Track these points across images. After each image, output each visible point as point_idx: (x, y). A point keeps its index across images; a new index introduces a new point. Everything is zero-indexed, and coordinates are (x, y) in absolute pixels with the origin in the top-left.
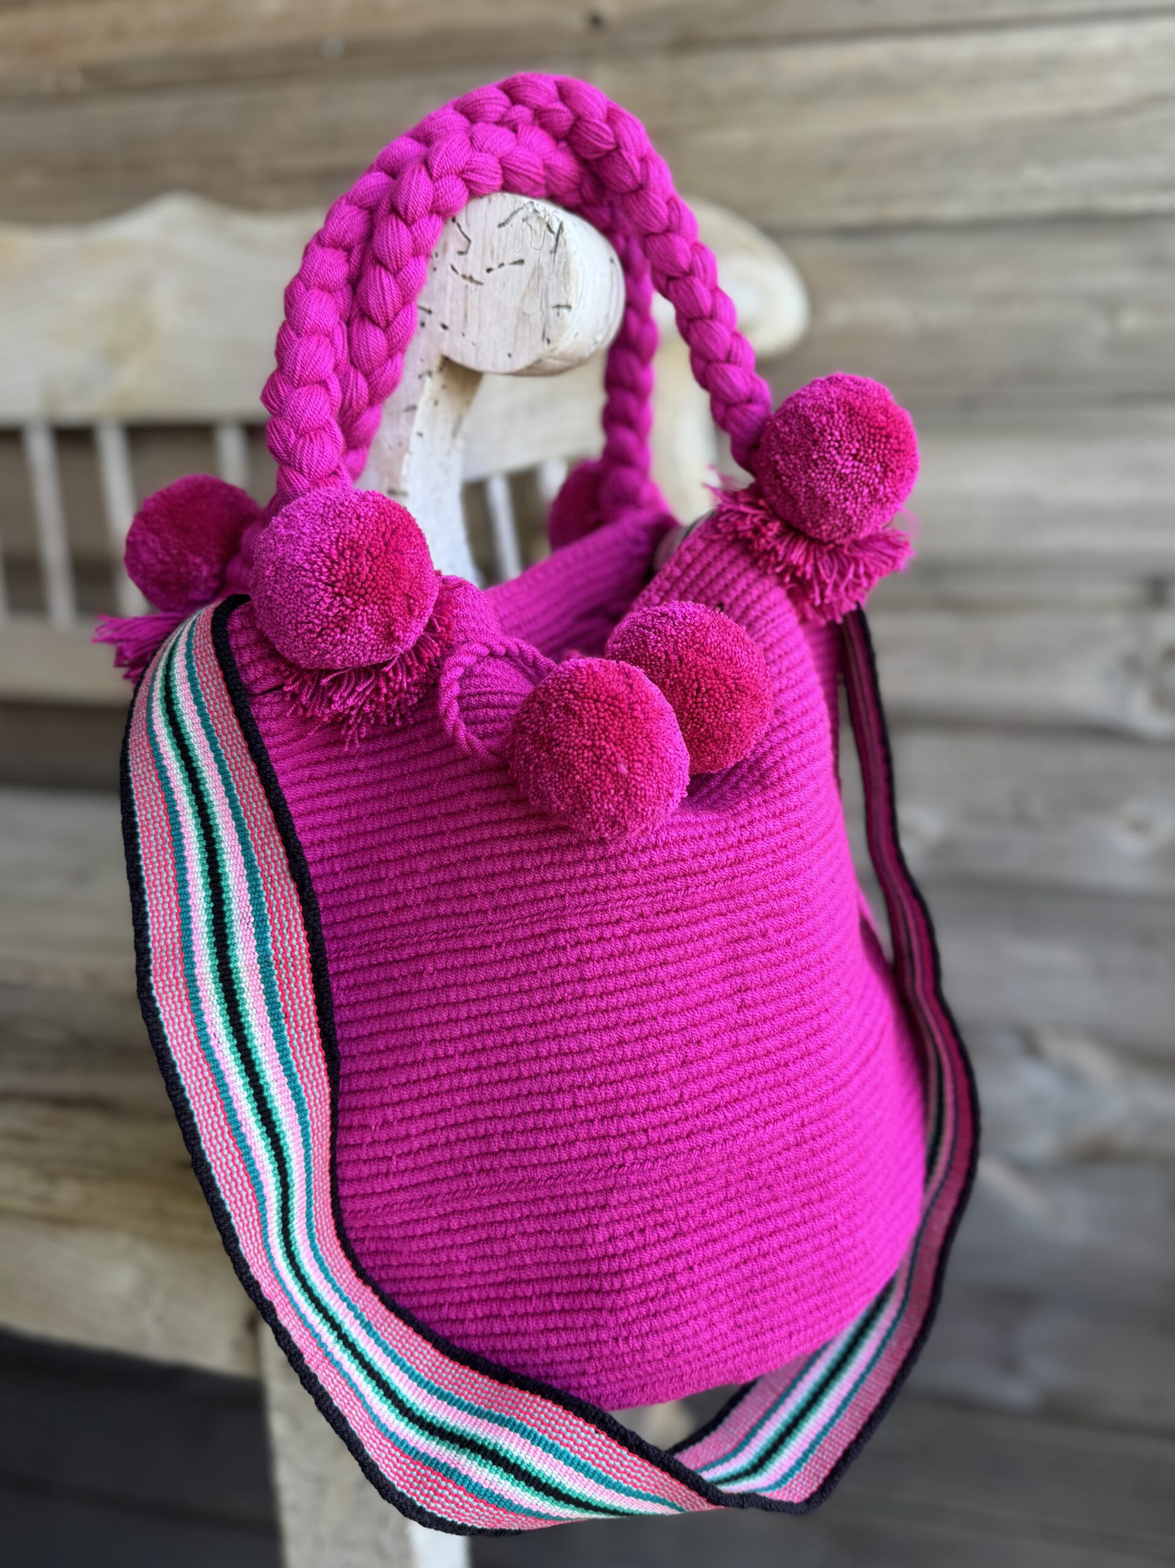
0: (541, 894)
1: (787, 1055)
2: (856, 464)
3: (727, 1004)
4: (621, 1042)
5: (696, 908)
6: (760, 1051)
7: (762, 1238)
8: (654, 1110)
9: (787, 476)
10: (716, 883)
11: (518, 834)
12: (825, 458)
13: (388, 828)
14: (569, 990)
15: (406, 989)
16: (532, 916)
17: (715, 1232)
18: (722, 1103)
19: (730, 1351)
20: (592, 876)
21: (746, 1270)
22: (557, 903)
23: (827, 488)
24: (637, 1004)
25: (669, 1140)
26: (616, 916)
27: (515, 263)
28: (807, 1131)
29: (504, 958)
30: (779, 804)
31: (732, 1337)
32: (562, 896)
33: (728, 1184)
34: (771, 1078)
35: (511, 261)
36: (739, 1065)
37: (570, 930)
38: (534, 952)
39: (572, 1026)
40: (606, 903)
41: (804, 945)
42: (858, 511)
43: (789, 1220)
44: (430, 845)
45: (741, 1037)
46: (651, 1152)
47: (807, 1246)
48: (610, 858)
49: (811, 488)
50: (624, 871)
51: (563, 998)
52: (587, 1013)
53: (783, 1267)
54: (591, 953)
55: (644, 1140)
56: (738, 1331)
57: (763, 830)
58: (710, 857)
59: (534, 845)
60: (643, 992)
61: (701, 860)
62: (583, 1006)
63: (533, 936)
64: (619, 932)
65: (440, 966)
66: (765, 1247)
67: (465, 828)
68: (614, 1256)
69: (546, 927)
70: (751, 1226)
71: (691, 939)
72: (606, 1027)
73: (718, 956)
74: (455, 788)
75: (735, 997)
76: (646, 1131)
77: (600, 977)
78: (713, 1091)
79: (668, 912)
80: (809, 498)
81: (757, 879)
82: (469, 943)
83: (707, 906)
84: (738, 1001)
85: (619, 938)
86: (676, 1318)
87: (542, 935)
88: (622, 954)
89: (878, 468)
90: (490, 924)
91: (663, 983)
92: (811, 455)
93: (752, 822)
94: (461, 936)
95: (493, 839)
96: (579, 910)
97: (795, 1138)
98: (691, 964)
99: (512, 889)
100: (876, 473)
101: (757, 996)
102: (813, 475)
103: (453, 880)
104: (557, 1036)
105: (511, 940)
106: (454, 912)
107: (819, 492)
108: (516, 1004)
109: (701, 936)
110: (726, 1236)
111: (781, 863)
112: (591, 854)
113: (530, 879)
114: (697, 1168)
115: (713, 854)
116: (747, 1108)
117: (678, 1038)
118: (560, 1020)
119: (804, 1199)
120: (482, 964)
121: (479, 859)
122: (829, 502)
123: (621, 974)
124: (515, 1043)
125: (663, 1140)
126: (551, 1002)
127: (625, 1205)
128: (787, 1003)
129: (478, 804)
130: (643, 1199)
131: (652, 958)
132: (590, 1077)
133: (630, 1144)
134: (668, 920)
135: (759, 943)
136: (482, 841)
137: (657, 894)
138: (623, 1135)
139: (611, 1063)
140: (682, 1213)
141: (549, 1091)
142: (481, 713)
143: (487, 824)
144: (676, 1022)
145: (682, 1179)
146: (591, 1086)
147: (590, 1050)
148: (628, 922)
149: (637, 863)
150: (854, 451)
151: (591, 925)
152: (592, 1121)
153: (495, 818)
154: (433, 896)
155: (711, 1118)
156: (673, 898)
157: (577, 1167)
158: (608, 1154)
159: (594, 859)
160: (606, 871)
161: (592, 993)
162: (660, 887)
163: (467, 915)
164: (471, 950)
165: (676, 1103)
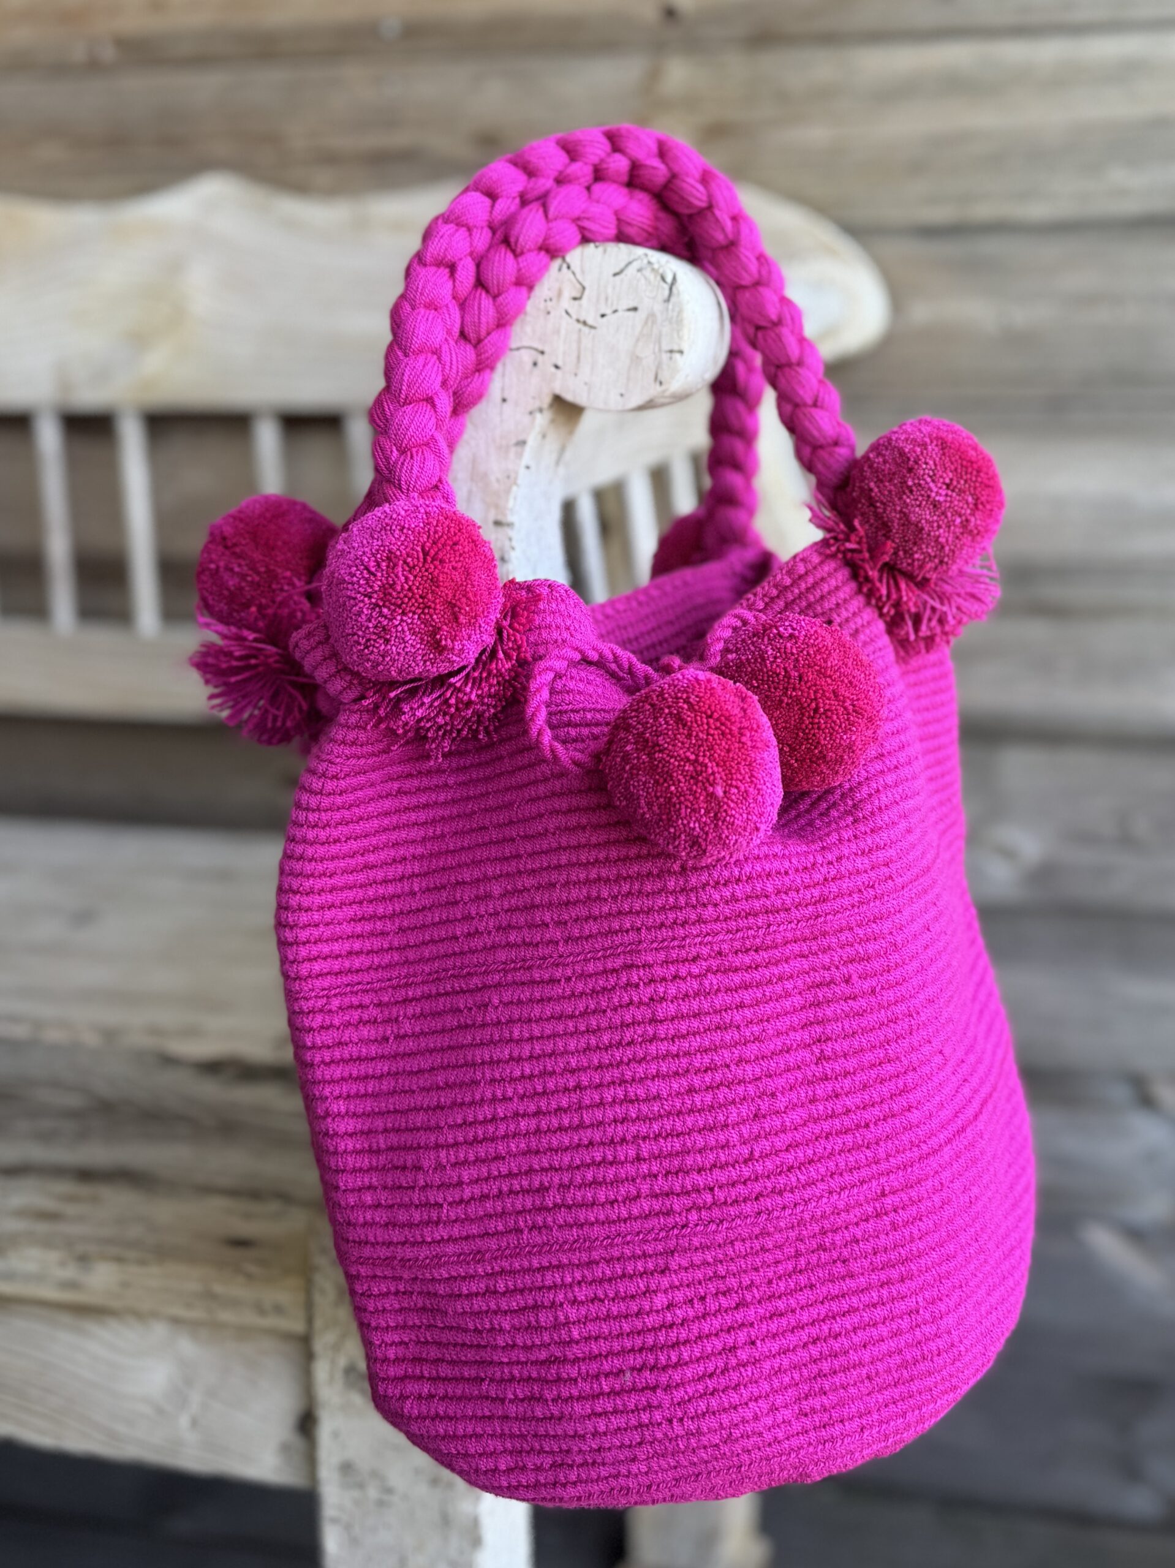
0: (616, 925)
1: (868, 1115)
2: (950, 493)
3: (806, 1054)
4: (691, 1090)
5: (776, 947)
6: (839, 1109)
7: (834, 1318)
8: (721, 1167)
9: (882, 503)
10: (799, 922)
11: (597, 861)
12: (920, 485)
14: (639, 1032)
15: (469, 1022)
16: (605, 950)
17: (781, 1305)
18: (796, 1164)
20: (670, 909)
21: (814, 1351)
22: (632, 936)
23: (923, 515)
24: (710, 1049)
25: (736, 1202)
26: (694, 952)
27: (629, 310)
28: (888, 1201)
29: (573, 994)
30: (869, 842)
31: (797, 1426)
32: (639, 929)
33: (798, 1254)
34: (849, 1138)
35: (625, 307)
36: (815, 1123)
37: (644, 966)
38: (604, 989)
39: (640, 1071)
40: (684, 939)
41: (889, 995)
42: (950, 539)
43: (865, 1298)
44: (507, 868)
45: (819, 1092)
46: (716, 1213)
47: (884, 1330)
48: (691, 890)
49: (905, 514)
50: (704, 905)
51: (633, 1041)
52: (657, 1058)
53: (855, 1350)
54: (665, 992)
55: (709, 1199)
56: (804, 1419)
57: (850, 868)
58: (794, 894)
59: (612, 873)
60: (717, 1037)
61: (784, 897)
62: (653, 1049)
63: (605, 971)
64: (695, 970)
65: (505, 999)
66: (836, 1327)
67: (542, 852)
68: (671, 1326)
69: (619, 962)
70: (822, 1303)
71: (770, 982)
72: (677, 1073)
73: (798, 1000)
74: (534, 810)
75: (814, 1047)
76: (712, 1189)
77: (673, 1019)
78: (787, 1150)
79: (747, 951)
80: (903, 525)
81: (841, 920)
82: (537, 976)
83: (788, 946)
84: (817, 1051)
85: (695, 977)
86: (735, 1398)
87: (614, 970)
88: (697, 994)
89: (970, 499)
90: (561, 956)
91: (738, 1027)
92: (906, 482)
93: (841, 858)
94: (530, 968)
95: (570, 865)
96: (655, 945)
97: (875, 1208)
98: (768, 1009)
99: (587, 919)
100: (967, 503)
101: (838, 1047)
102: (908, 500)
103: (525, 908)
104: (624, 1081)
105: (582, 975)
106: (524, 942)
107: (913, 518)
108: (582, 1044)
109: (780, 979)
110: (793, 1311)
111: (868, 903)
112: (671, 884)
113: (606, 909)
114: (764, 1233)
115: (798, 891)
116: (822, 1170)
117: (751, 1089)
118: (628, 1064)
119: (883, 1277)
120: (550, 999)
121: (554, 885)
122: (922, 529)
123: (695, 1016)
124: (578, 1087)
125: (729, 1201)
126: (620, 1043)
127: (686, 1269)
128: (869, 1057)
129: (558, 828)
130: (705, 1263)
131: (728, 999)
132: (656, 1127)
133: (694, 1203)
134: (747, 960)
135: (842, 989)
136: (558, 867)
137: (737, 931)
138: (688, 1193)
139: (679, 1113)
140: (746, 1281)
141: (612, 1141)
143: (565, 849)
144: (749, 1071)
145: (748, 1245)
146: (657, 1137)
147: (658, 1097)
148: (705, 960)
149: (718, 897)
150: (947, 481)
151: (667, 962)
152: (656, 1176)
153: (573, 842)
154: (504, 923)
155: (782, 1180)
156: (754, 937)
157: (637, 1225)
158: (669, 1213)
159: (674, 891)
160: (686, 904)
161: (663, 1036)
162: (742, 923)
163: (537, 945)
164: (539, 983)
165: (746, 1161)
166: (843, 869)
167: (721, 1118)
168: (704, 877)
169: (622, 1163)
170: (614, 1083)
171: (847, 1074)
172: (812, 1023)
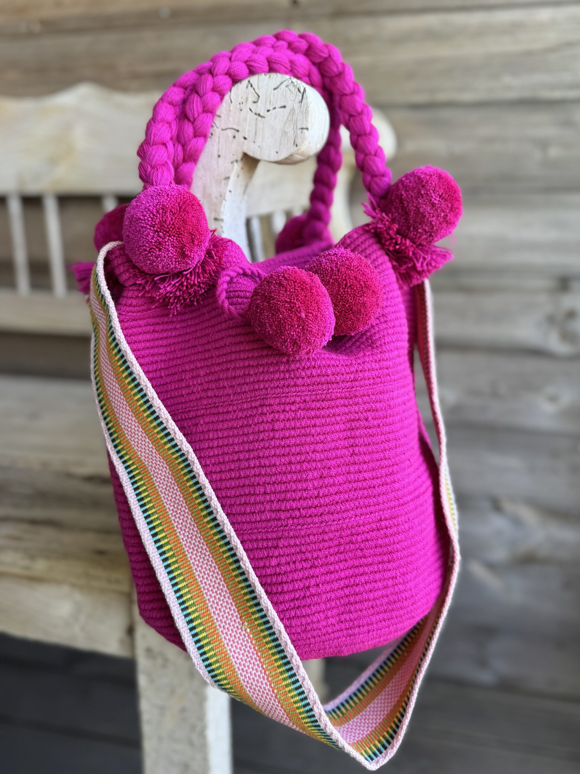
0: (257, 387)
1: (375, 482)
3: (346, 452)
4: (290, 463)
5: (332, 400)
6: (361, 478)
7: (356, 576)
8: (304, 499)
10: (343, 389)
11: (248, 357)
13: (188, 356)
14: (267, 435)
15: (189, 432)
16: (252, 398)
17: (332, 568)
18: (340, 501)
19: (336, 634)
20: (282, 379)
21: (347, 591)
22: (264, 391)
24: (299, 445)
25: (310, 516)
26: (293, 399)
27: (282, 107)
28: (383, 523)
29: (237, 418)
30: (379, 356)
31: (338, 627)
32: (267, 389)
33: (340, 544)
34: (365, 492)
35: (280, 106)
36: (349, 483)
37: (269, 405)
38: (251, 415)
39: (267, 453)
40: (288, 393)
41: (387, 429)
43: (371, 569)
44: (207, 363)
45: (352, 469)
46: (301, 521)
47: (380, 585)
48: (292, 371)
50: (298, 378)
51: (263, 439)
52: (274, 447)
53: (366, 593)
54: (279, 417)
55: (298, 514)
56: (341, 624)
57: (369, 367)
58: (341, 376)
59: (255, 363)
60: (303, 439)
61: (336, 376)
62: (273, 443)
63: (251, 408)
64: (293, 408)
65: (206, 421)
66: (357, 581)
67: (224, 355)
68: (279, 574)
69: (258, 403)
70: (351, 569)
71: (329, 416)
72: (284, 455)
73: (342, 427)
74: (220, 335)
75: (350, 449)
77: (282, 430)
78: (336, 494)
79: (318, 401)
81: (363, 390)
82: (221, 410)
83: (338, 400)
84: (351, 451)
85: (293, 411)
86: (309, 611)
87: (256, 407)
88: (293, 419)
90: (232, 401)
91: (313, 435)
93: (365, 362)
94: (217, 407)
95: (236, 360)
96: (274, 396)
97: (377, 526)
98: (328, 428)
101: (361, 449)
103: (216, 380)
104: (259, 457)
105: (241, 409)
106: (215, 396)
108: (241, 440)
109: (334, 415)
110: (337, 571)
111: (377, 384)
112: (282, 368)
113: (252, 379)
114: (324, 532)
115: (343, 375)
116: (352, 505)
117: (319, 464)
118: (261, 450)
119: (380, 559)
120: (226, 420)
121: (229, 369)
123: (293, 429)
124: (239, 460)
125: (308, 516)
126: (258, 440)
127: (286, 547)
129: (231, 343)
130: (296, 545)
131: (309, 422)
132: (273, 479)
133: (291, 515)
134: (318, 405)
135: (363, 423)
136: (231, 361)
137: (313, 391)
138: (288, 511)
139: (285, 473)
140: (315, 555)
141: (253, 485)
142: (235, 300)
143: (234, 353)
144: (318, 456)
145: (316, 537)
146: (274, 483)
147: (275, 465)
148: (298, 404)
149: (304, 374)
151: (279, 404)
152: (273, 502)
153: (238, 349)
154: (206, 388)
155: (333, 508)
156: (321, 394)
157: (264, 525)
158: (279, 519)
159: (283, 371)
160: (289, 377)
161: (277, 437)
162: (315, 387)
163: (221, 396)
164: (221, 413)
165: (316, 497)
166: (365, 367)
167: (304, 476)
168: (298, 365)
169: (258, 495)
170: (254, 458)
171: (365, 462)
172: (349, 438)
